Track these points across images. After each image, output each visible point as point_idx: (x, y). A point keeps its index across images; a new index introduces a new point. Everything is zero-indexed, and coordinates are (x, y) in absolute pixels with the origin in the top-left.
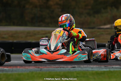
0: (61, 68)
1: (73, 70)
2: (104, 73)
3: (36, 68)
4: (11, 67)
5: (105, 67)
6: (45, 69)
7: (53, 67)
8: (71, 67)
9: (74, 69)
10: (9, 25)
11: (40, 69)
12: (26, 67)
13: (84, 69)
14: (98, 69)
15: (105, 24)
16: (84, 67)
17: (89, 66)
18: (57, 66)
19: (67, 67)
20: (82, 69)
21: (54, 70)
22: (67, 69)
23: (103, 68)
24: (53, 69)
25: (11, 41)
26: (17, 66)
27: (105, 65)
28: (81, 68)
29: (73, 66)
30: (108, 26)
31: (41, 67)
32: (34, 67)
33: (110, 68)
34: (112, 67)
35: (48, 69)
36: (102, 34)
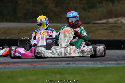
0: (55, 64)
1: (68, 66)
3: (30, 65)
5: (101, 63)
6: (39, 66)
11: (33, 66)
12: (19, 65)
14: (93, 65)
15: (100, 19)
16: (79, 64)
17: (84, 62)
18: (51, 63)
19: (62, 64)
20: (77, 66)
22: (61, 65)
23: (98, 64)
24: (48, 66)
27: (101, 61)
28: (76, 64)
29: (68, 62)
30: (104, 21)
33: (105, 64)
34: (107, 63)
35: (42, 66)
36: (98, 29)
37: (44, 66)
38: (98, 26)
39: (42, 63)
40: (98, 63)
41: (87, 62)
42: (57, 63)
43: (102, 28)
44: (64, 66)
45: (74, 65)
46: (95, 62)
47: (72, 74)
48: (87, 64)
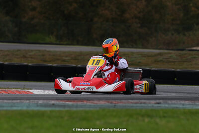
0: (141, 103)
1: (158, 107)
3: (108, 102)
4: (74, 101)
6: (121, 104)
7: (132, 103)
8: (155, 102)
9: (159, 105)
11: (113, 105)
12: (95, 102)
13: (173, 106)
14: (191, 106)
16: (172, 104)
18: (136, 101)
19: (150, 103)
20: (169, 106)
22: (149, 105)
23: (198, 105)
24: (132, 105)
25: (74, 65)
26: (83, 99)
28: (169, 104)
29: (158, 101)
31: (114, 102)
35: (124, 105)
36: (195, 58)
37: (127, 104)
38: (195, 54)
39: (124, 101)
41: (183, 102)
42: (143, 101)
44: (153, 106)
45: (167, 105)
46: (193, 102)
47: (164, 117)
48: (183, 105)
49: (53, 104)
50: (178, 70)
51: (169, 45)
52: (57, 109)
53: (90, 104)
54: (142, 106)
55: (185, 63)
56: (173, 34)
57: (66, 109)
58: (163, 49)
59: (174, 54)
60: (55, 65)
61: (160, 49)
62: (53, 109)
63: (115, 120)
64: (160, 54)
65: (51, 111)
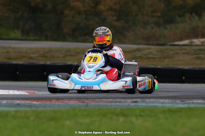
0: (116, 102)
2: (181, 110)
3: (80, 102)
4: (42, 101)
5: (182, 101)
6: (94, 103)
7: (105, 102)
8: (132, 101)
9: (136, 104)
10: (40, 40)
11: (85, 104)
12: (65, 101)
13: (151, 104)
14: (171, 105)
15: (181, 39)
16: (150, 102)
17: (158, 100)
18: (110, 100)
19: (126, 102)
20: (147, 105)
21: (106, 106)
22: (125, 104)
23: (178, 103)
24: (105, 104)
25: (42, 63)
26: (51, 99)
27: (182, 99)
28: (146, 103)
29: (135, 100)
30: (186, 42)
31: (86, 102)
32: (76, 102)
33: (188, 104)
34: (191, 101)
35: (97, 104)
36: (177, 53)
37: (101, 104)
38: (177, 50)
39: (97, 100)
40: (178, 101)
41: (162, 101)
42: (118, 100)
43: (183, 52)
44: (129, 105)
45: (144, 104)
46: (174, 100)
47: (141, 116)
48: (162, 103)
49: (18, 104)
50: (159, 67)
51: (148, 40)
52: (23, 109)
53: (60, 103)
54: (117, 105)
55: (166, 59)
56: (152, 28)
57: (33, 109)
58: (142, 44)
59: (154, 49)
60: (21, 63)
61: (139, 44)
62: (18, 109)
63: (87, 120)
64: (138, 50)
65: (16, 112)
